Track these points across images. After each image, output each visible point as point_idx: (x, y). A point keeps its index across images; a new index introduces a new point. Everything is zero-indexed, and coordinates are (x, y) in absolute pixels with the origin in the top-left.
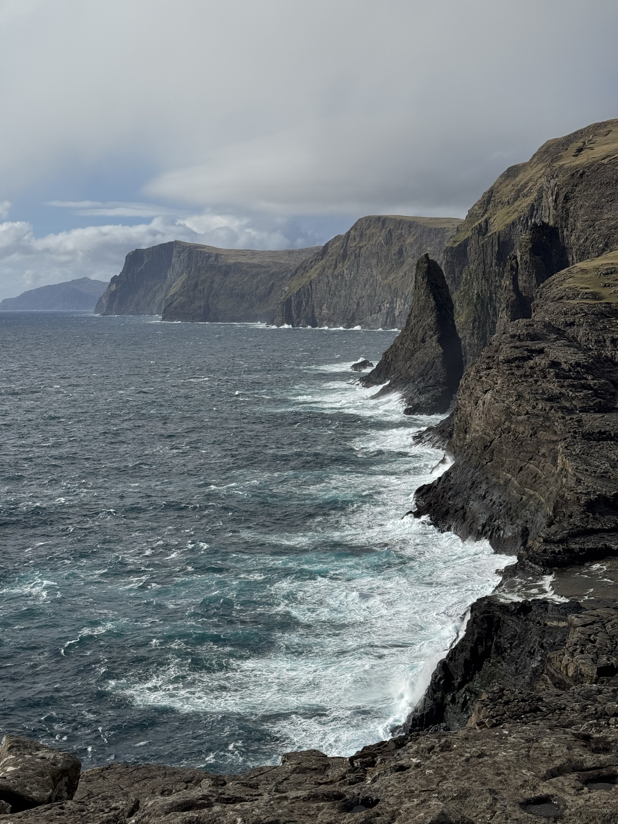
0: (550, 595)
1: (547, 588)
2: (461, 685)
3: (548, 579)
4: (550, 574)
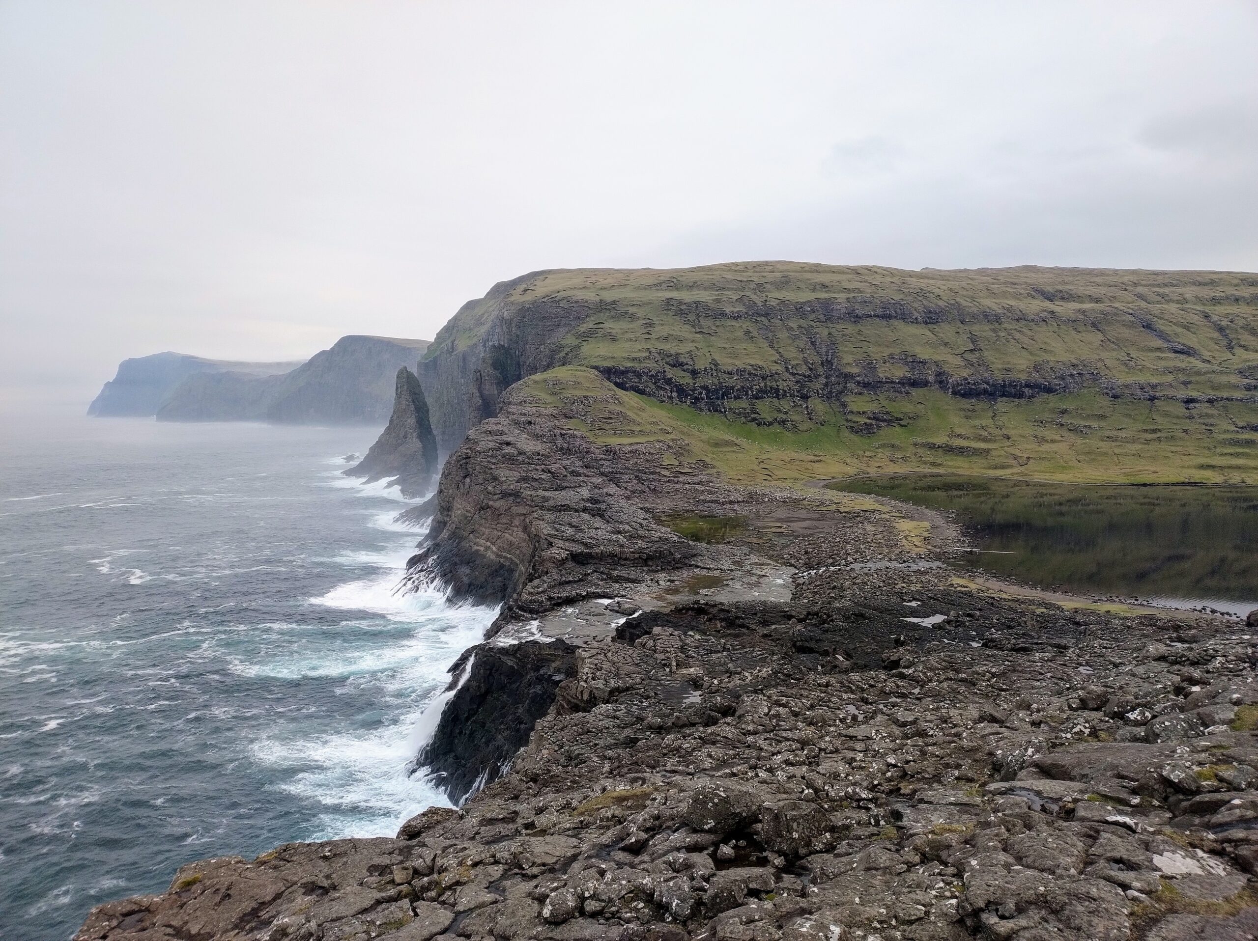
0: (538, 637)
1: (534, 631)
2: (467, 719)
3: (535, 624)
4: (536, 619)
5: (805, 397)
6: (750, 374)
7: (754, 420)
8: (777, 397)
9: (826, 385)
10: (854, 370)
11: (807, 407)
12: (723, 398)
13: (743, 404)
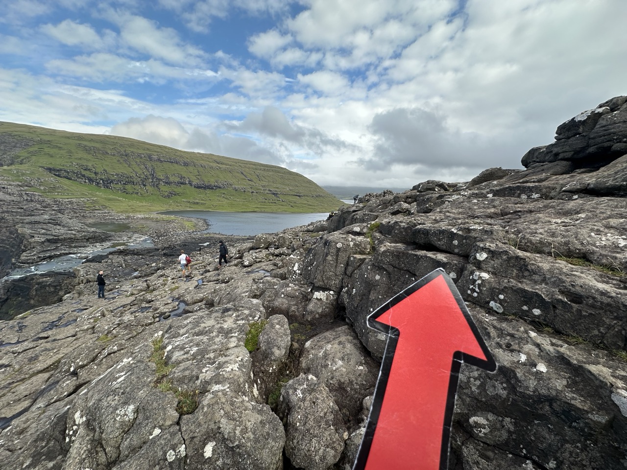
5: (145, 185)
6: (121, 176)
7: (125, 192)
8: (134, 184)
9: (152, 182)
10: (162, 178)
11: (146, 189)
12: (110, 184)
13: (120, 186)
